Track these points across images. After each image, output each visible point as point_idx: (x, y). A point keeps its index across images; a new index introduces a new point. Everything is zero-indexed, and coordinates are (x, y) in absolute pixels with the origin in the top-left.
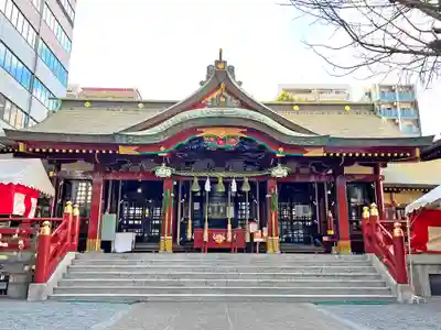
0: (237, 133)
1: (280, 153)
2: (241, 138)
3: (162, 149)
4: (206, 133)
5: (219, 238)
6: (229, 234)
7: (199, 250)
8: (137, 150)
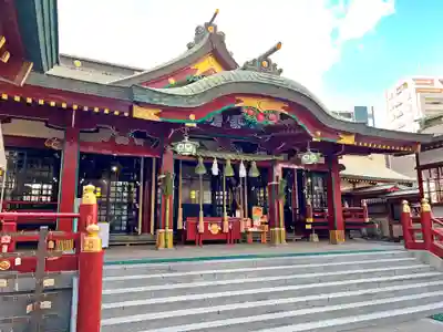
0: (279, 108)
1: (317, 137)
2: (282, 114)
3: (192, 117)
4: (246, 103)
5: (215, 229)
6: (226, 223)
7: (192, 243)
8: (159, 115)
